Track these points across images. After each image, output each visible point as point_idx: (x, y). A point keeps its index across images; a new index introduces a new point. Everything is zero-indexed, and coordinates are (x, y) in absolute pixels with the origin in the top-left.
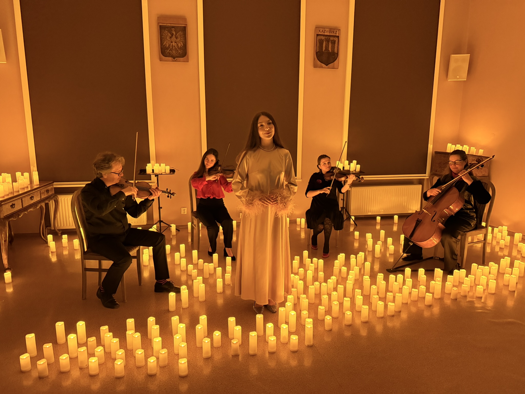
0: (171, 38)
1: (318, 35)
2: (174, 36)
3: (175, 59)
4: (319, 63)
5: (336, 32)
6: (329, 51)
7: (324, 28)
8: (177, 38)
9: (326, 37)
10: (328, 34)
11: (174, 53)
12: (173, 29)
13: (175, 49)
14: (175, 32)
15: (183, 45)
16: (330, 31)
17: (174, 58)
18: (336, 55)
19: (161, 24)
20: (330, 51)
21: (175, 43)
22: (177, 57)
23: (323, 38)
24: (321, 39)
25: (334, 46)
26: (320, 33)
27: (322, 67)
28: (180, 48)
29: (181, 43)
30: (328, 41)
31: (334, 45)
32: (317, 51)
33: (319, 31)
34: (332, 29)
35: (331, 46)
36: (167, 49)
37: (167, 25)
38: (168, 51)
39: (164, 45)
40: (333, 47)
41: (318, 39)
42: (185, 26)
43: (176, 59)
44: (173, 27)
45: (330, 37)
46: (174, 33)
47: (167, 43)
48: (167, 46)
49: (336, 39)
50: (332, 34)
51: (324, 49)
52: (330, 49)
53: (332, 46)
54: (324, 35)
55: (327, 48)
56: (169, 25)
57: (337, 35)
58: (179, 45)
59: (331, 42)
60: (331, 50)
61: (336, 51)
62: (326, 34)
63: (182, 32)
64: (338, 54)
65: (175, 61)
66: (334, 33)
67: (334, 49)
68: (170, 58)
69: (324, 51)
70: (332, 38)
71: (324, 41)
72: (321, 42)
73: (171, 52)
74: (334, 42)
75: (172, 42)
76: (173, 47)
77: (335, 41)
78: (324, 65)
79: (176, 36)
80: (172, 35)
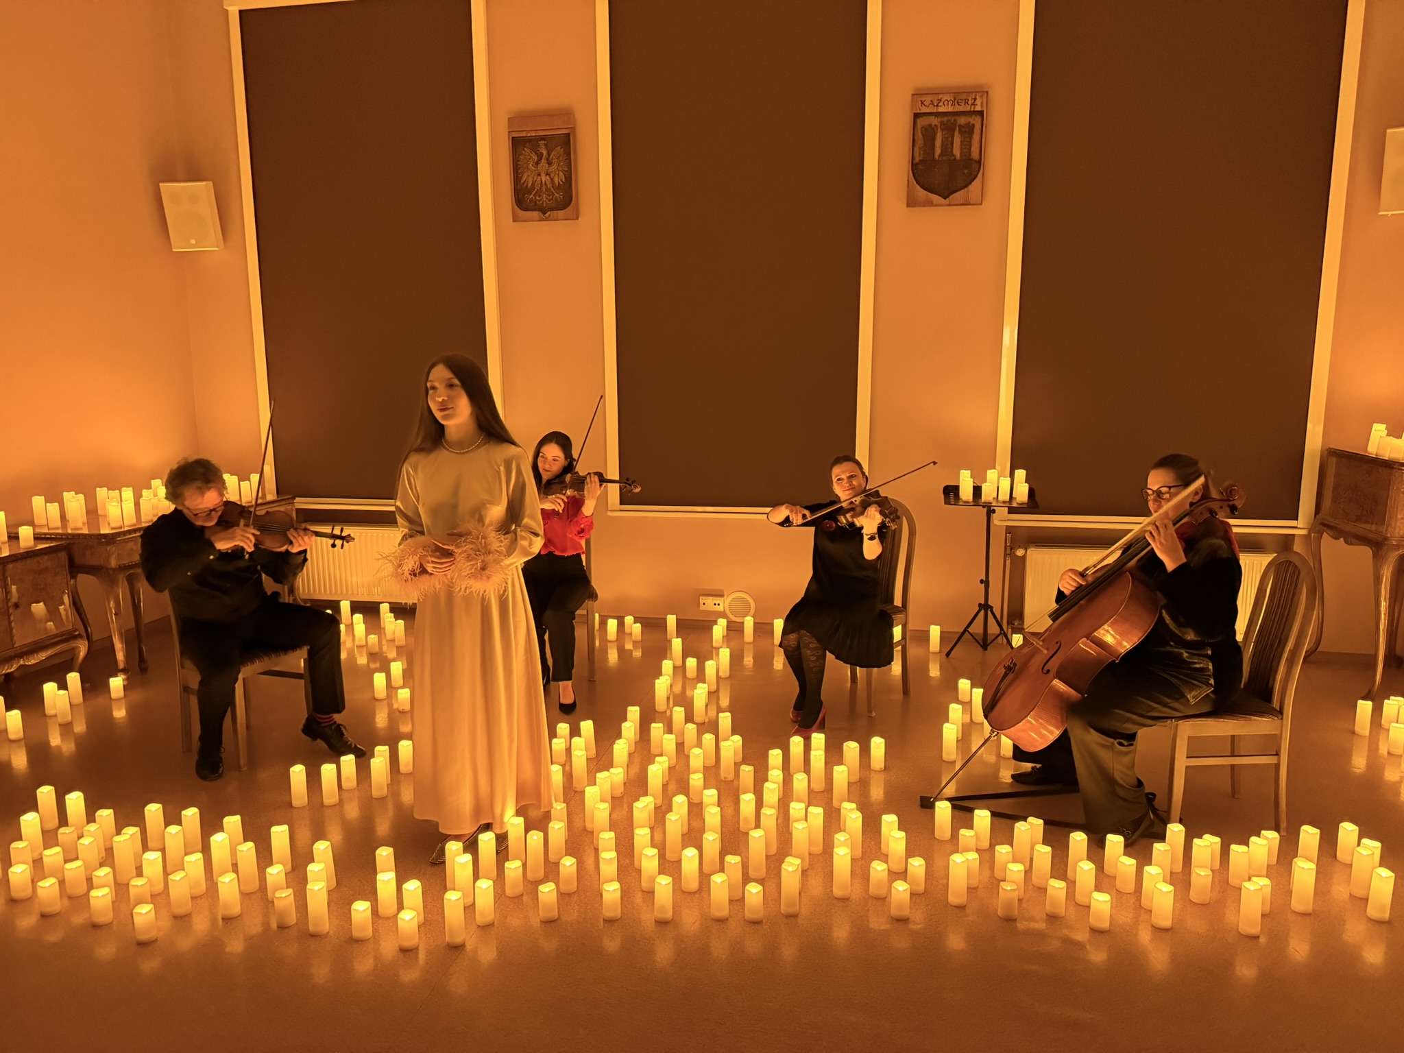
0: (537, 164)
1: (917, 116)
2: (543, 160)
3: (547, 215)
4: (921, 193)
5: (975, 99)
6: (954, 155)
7: (935, 92)
8: (550, 163)
9: (945, 119)
10: (950, 109)
11: (545, 199)
12: (542, 142)
13: (547, 190)
14: (547, 149)
15: (563, 180)
16: (956, 101)
17: (544, 214)
18: (975, 166)
19: (515, 135)
20: (958, 156)
21: (547, 175)
22: (552, 209)
23: (934, 121)
24: (929, 126)
25: (970, 142)
26: (924, 110)
27: (930, 204)
28: (559, 188)
29: (561, 173)
30: (949, 129)
31: (971, 138)
32: (917, 160)
33: (922, 103)
34: (959, 94)
35: (959, 143)
36: (530, 192)
37: (529, 135)
38: (532, 196)
39: (522, 182)
40: (966, 145)
41: (919, 126)
42: (568, 132)
43: (549, 216)
44: (543, 138)
45: (956, 118)
46: (545, 152)
47: (528, 178)
48: (530, 185)
49: (976, 121)
50: (961, 109)
51: (938, 151)
52: (957, 152)
53: (961, 142)
54: (937, 114)
55: (947, 148)
56: (534, 134)
57: (978, 108)
58: (556, 179)
59: (960, 132)
60: (961, 153)
61: (975, 154)
62: (941, 109)
63: (561, 148)
64: (979, 162)
65: (547, 219)
66: (967, 103)
67: (970, 149)
68: (536, 214)
69: (939, 156)
70: (962, 120)
71: (939, 130)
72: (929, 133)
73: (538, 198)
74: (968, 131)
75: (539, 175)
76: (541, 186)
77: (972, 126)
78: (935, 198)
79: (548, 159)
80: (540, 157)
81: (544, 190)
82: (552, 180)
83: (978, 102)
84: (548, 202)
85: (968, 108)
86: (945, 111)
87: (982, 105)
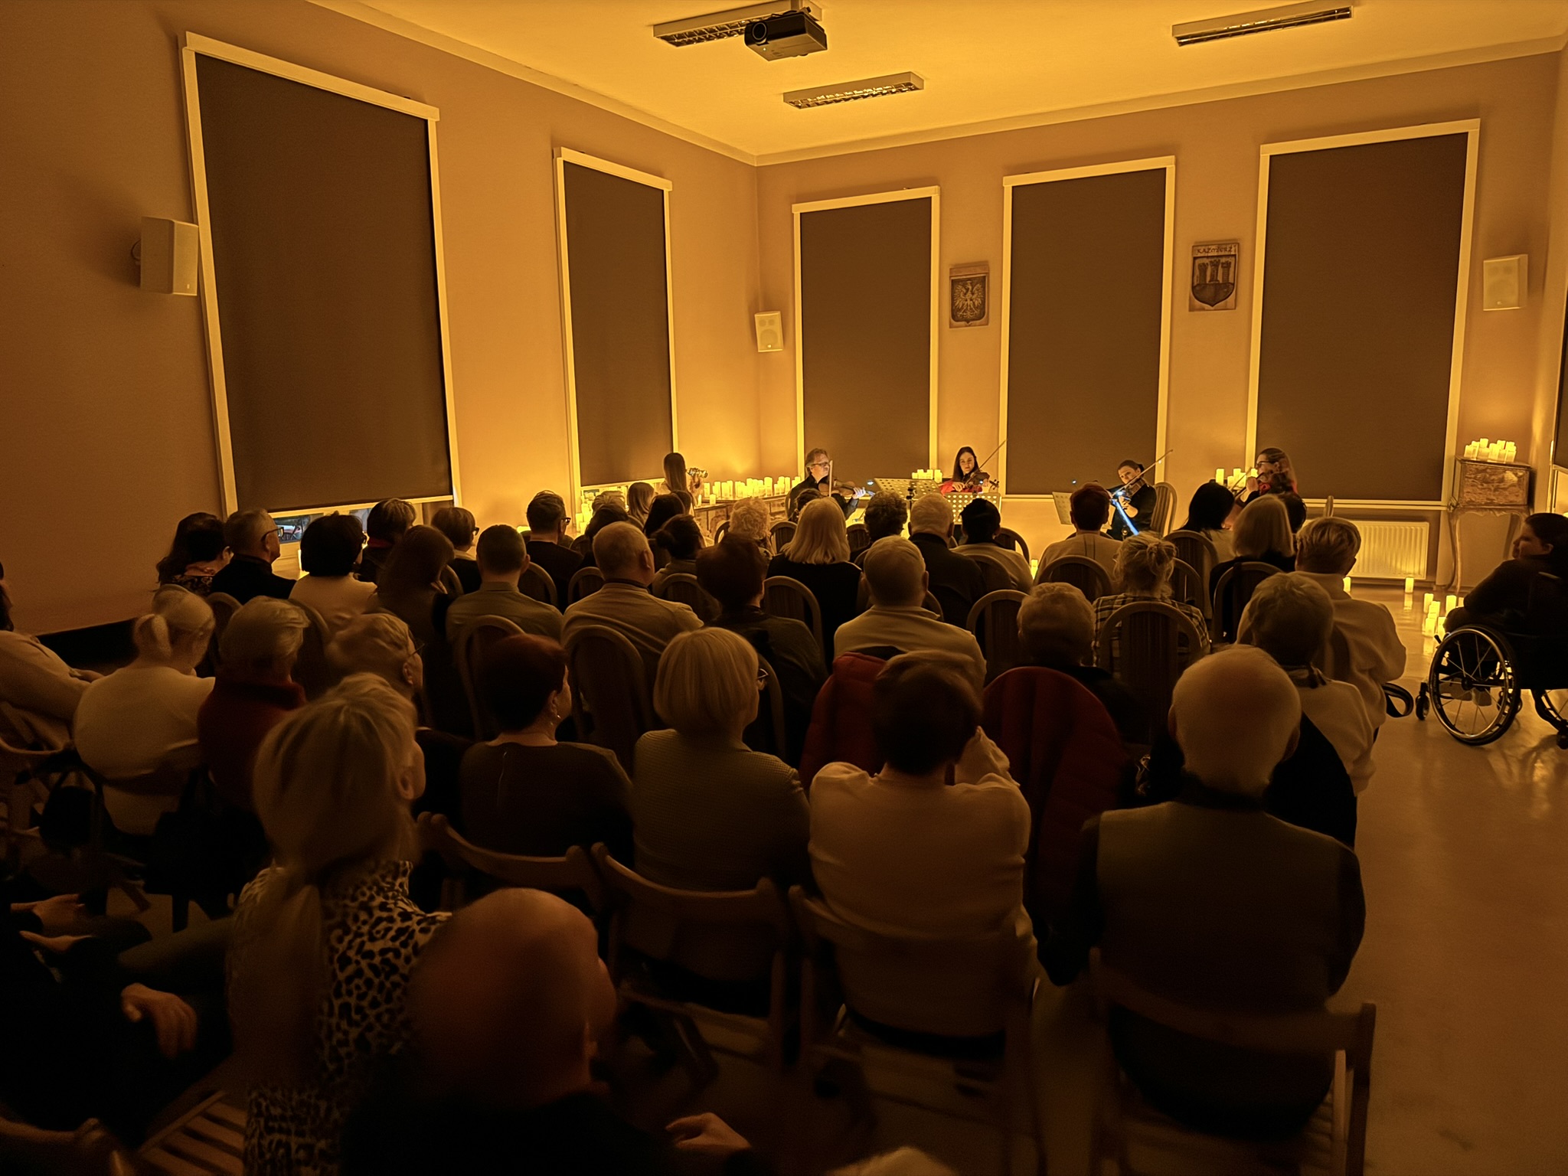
0: (965, 294)
1: (1195, 259)
2: (969, 292)
4: (1197, 303)
5: (1231, 248)
6: (1218, 281)
7: (1207, 244)
8: (973, 294)
9: (1213, 260)
10: (1216, 254)
11: (969, 314)
12: (969, 282)
13: (971, 309)
14: (972, 286)
15: (981, 303)
16: (1219, 249)
17: (968, 322)
18: (1231, 286)
19: (953, 278)
20: (1221, 282)
21: (971, 300)
22: (974, 320)
23: (1206, 261)
24: (1203, 264)
25: (1229, 273)
26: (1199, 255)
27: (1203, 309)
28: (977, 308)
29: (979, 299)
30: (1215, 265)
31: (1229, 271)
32: (1195, 284)
33: (1198, 251)
34: (1220, 245)
35: (1221, 274)
36: (960, 310)
37: (961, 278)
38: (961, 313)
39: (956, 305)
40: (1226, 275)
41: (1197, 264)
42: (985, 275)
43: (971, 323)
44: (969, 279)
45: (1219, 259)
46: (970, 287)
47: (959, 303)
48: (960, 306)
49: (1232, 260)
50: (1222, 253)
51: (1208, 279)
52: (1220, 279)
53: (1223, 273)
54: (1208, 257)
55: (1214, 277)
56: (964, 277)
57: (1233, 253)
58: (976, 303)
59: (1222, 267)
60: (1223, 278)
61: (1231, 280)
62: (1209, 255)
63: (980, 285)
64: (1233, 284)
65: (970, 326)
66: (1226, 250)
67: (1228, 276)
68: (963, 323)
69: (1210, 281)
70: (1223, 260)
71: (1208, 266)
72: (1203, 268)
73: (965, 314)
74: (1227, 266)
75: (966, 300)
76: (967, 307)
77: (1230, 263)
78: (1207, 306)
79: (972, 291)
80: (967, 290)
81: (969, 309)
82: (974, 303)
83: (1233, 249)
84: (971, 316)
85: (1227, 253)
86: (1213, 255)
87: (1235, 251)
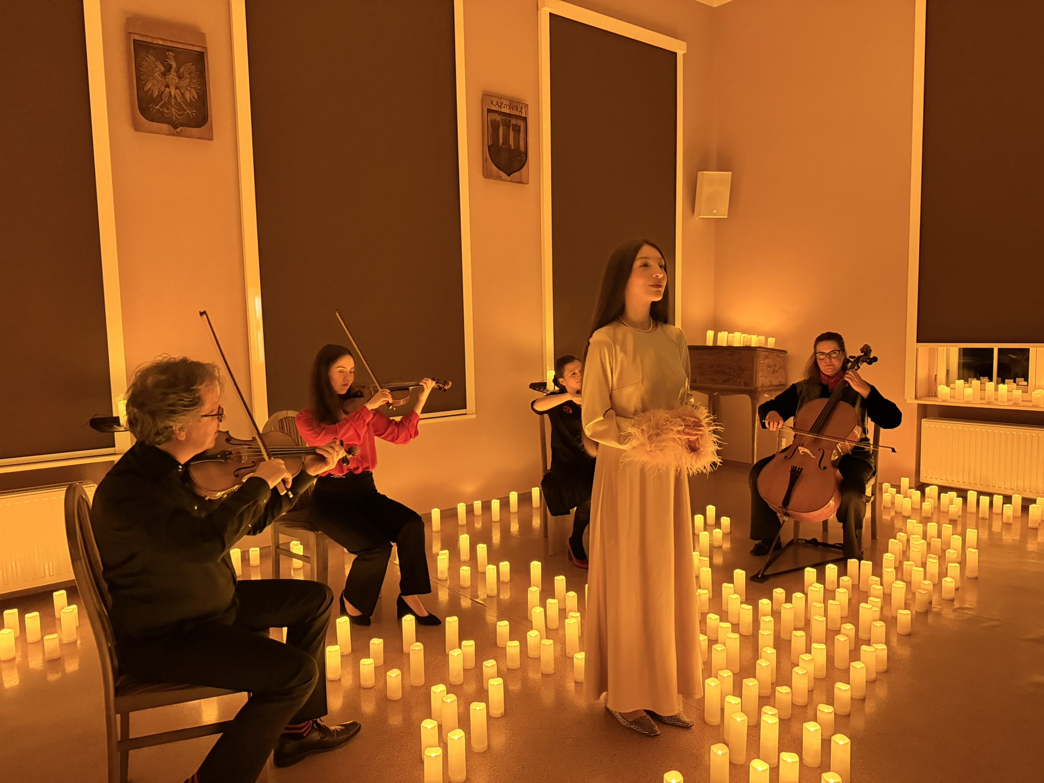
0: (164, 74)
2: (173, 72)
3: (179, 130)
4: (495, 169)
5: (522, 108)
6: (510, 145)
7: (500, 97)
8: (180, 78)
9: (504, 118)
10: (508, 111)
11: (174, 113)
12: (171, 53)
13: (178, 104)
14: (176, 62)
15: (196, 97)
16: (511, 107)
17: (175, 128)
18: (523, 156)
19: (137, 37)
20: (513, 147)
21: (176, 88)
22: (183, 125)
23: (498, 118)
24: (495, 120)
25: (519, 138)
26: (493, 108)
27: (499, 178)
28: (190, 104)
29: (193, 91)
30: (507, 125)
31: (519, 135)
32: (490, 143)
33: (492, 103)
34: (513, 102)
35: (513, 137)
36: (155, 101)
37: (155, 42)
38: (158, 107)
39: (145, 89)
40: (517, 141)
41: (489, 119)
42: (202, 51)
43: (182, 130)
44: (170, 49)
45: (510, 119)
46: (174, 65)
47: (154, 86)
48: (156, 94)
49: (521, 123)
50: (514, 112)
51: (501, 141)
52: (511, 143)
53: (514, 137)
54: (500, 113)
55: (506, 139)
56: (161, 42)
57: (524, 115)
58: (188, 95)
59: (513, 129)
60: (514, 145)
61: (522, 148)
62: (503, 110)
63: (192, 65)
64: (526, 153)
65: (179, 134)
66: (517, 109)
67: (519, 143)
68: (165, 127)
69: (503, 144)
70: (513, 121)
71: (501, 125)
72: (494, 126)
73: (166, 111)
74: (517, 130)
75: (168, 86)
76: (170, 100)
77: (520, 127)
78: (503, 175)
79: (177, 71)
80: (168, 68)
81: (173, 104)
82: (183, 94)
83: (523, 110)
84: (179, 117)
85: (518, 114)
86: (505, 112)
87: (526, 114)
